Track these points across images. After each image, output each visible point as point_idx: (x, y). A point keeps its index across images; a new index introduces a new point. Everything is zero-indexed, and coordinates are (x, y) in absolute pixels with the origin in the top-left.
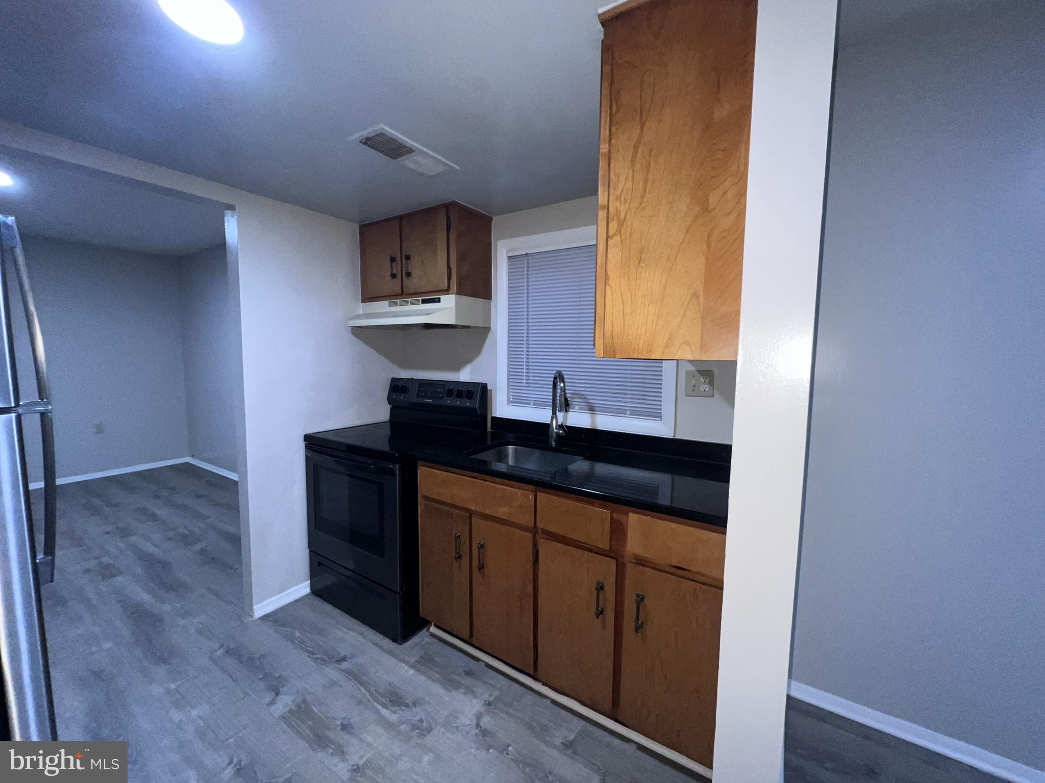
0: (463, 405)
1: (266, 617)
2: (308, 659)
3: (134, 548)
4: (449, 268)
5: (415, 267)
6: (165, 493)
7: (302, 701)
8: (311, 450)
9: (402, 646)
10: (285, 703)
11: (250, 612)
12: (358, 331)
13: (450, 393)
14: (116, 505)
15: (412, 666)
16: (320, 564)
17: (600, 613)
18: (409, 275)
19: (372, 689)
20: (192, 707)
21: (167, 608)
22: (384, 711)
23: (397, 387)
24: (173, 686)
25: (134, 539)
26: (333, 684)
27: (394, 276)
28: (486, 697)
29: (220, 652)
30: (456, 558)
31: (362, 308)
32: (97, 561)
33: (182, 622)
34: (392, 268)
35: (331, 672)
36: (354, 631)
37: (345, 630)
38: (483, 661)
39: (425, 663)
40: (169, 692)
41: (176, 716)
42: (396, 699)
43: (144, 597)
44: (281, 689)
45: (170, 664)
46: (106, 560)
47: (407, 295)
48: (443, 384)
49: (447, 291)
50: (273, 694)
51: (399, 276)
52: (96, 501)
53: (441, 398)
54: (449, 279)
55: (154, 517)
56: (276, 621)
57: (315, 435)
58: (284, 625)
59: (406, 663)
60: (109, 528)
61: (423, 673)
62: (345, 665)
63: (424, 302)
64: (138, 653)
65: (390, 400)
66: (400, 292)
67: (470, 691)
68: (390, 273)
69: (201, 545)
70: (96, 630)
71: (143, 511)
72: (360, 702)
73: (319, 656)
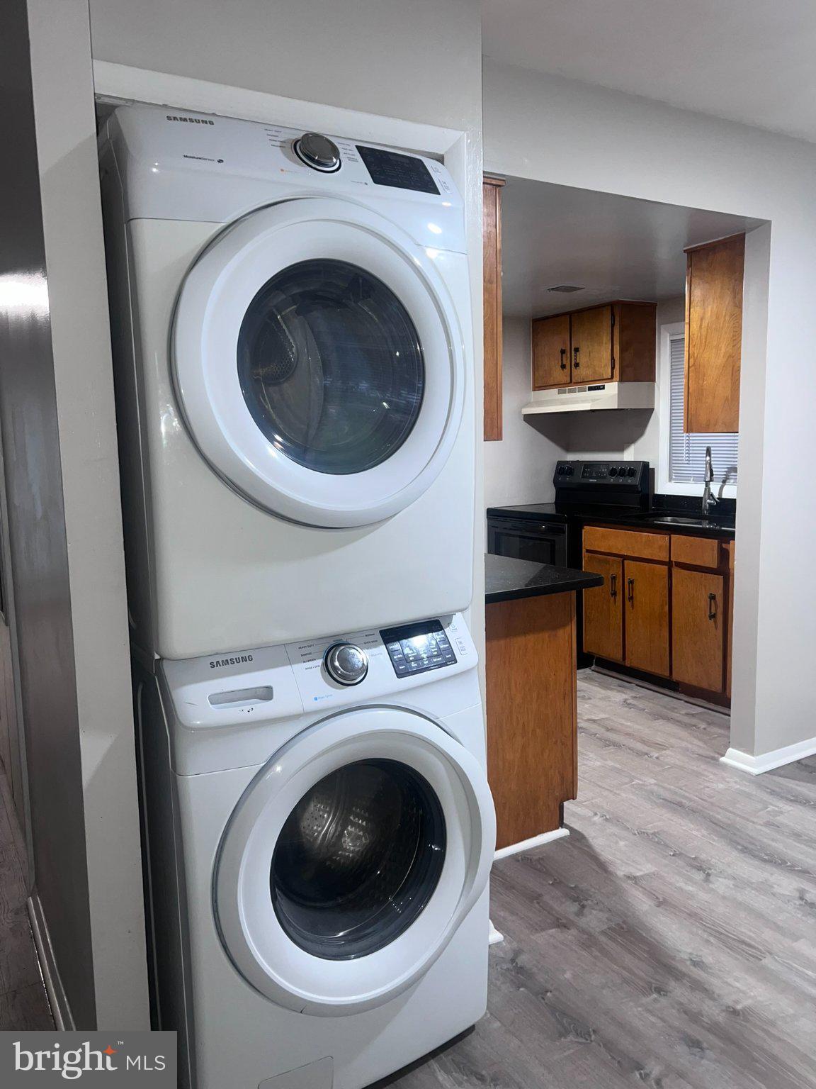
0: (625, 483)
4: (613, 358)
5: (582, 358)
13: (613, 472)
17: (713, 616)
18: (577, 365)
23: (563, 470)
27: (563, 367)
30: (612, 594)
34: (562, 360)
47: (574, 383)
48: (607, 463)
49: (611, 379)
51: (568, 367)
53: (605, 478)
54: (613, 368)
63: (590, 389)
66: (569, 381)
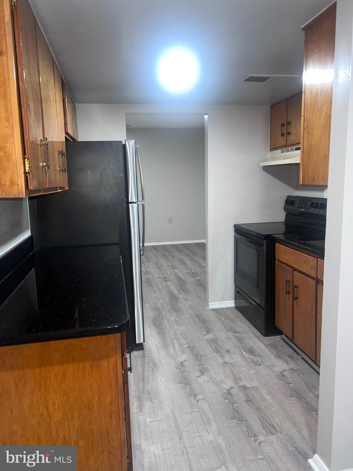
1: (213, 310)
2: (223, 328)
3: (175, 274)
6: (191, 255)
7: (216, 338)
8: (237, 233)
9: (265, 337)
10: (210, 336)
11: (208, 306)
12: (267, 169)
14: (173, 256)
15: (265, 345)
16: (238, 292)
19: (244, 345)
20: (181, 326)
21: (181, 296)
22: (244, 353)
24: (177, 319)
25: (176, 270)
26: (229, 338)
28: (293, 367)
29: (193, 315)
31: (269, 154)
32: (163, 275)
33: (184, 302)
35: (230, 334)
36: (247, 325)
37: (243, 324)
38: (301, 356)
39: (272, 346)
40: (175, 320)
41: (176, 327)
42: (251, 351)
43: (175, 290)
44: (210, 333)
45: (178, 313)
46: (166, 275)
50: (207, 333)
52: (167, 253)
55: (185, 264)
56: (216, 312)
57: (240, 225)
58: (219, 314)
59: (263, 343)
60: (169, 264)
61: (269, 349)
62: (237, 334)
64: (169, 306)
65: (285, 209)
67: (287, 363)
68: (281, 133)
69: (199, 278)
70: (159, 296)
71: (181, 260)
72: (236, 347)
73: (228, 328)
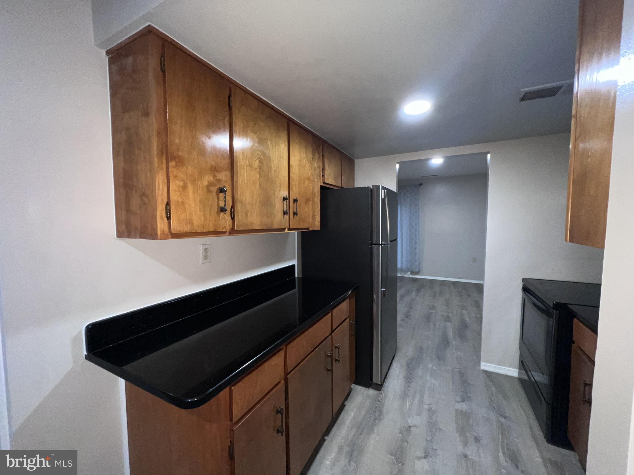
1: (486, 372)
3: (462, 315)
7: (469, 413)
9: (549, 445)
10: (463, 406)
11: (479, 364)
14: (469, 296)
15: (543, 458)
16: (522, 362)
19: (506, 441)
20: (434, 379)
21: (454, 342)
22: (501, 454)
24: (435, 368)
25: (464, 312)
26: (488, 419)
29: (456, 370)
32: (448, 314)
33: (454, 351)
35: (493, 415)
36: (525, 412)
37: (520, 407)
39: (556, 466)
40: (432, 369)
41: (428, 378)
42: (514, 457)
43: (450, 334)
44: (465, 401)
45: (440, 361)
50: (461, 400)
52: (464, 291)
55: (478, 306)
56: (488, 376)
58: (491, 381)
59: (541, 453)
60: (460, 304)
61: (546, 468)
62: (503, 420)
64: (435, 351)
70: (431, 336)
71: (476, 302)
72: (493, 439)
73: (493, 405)
